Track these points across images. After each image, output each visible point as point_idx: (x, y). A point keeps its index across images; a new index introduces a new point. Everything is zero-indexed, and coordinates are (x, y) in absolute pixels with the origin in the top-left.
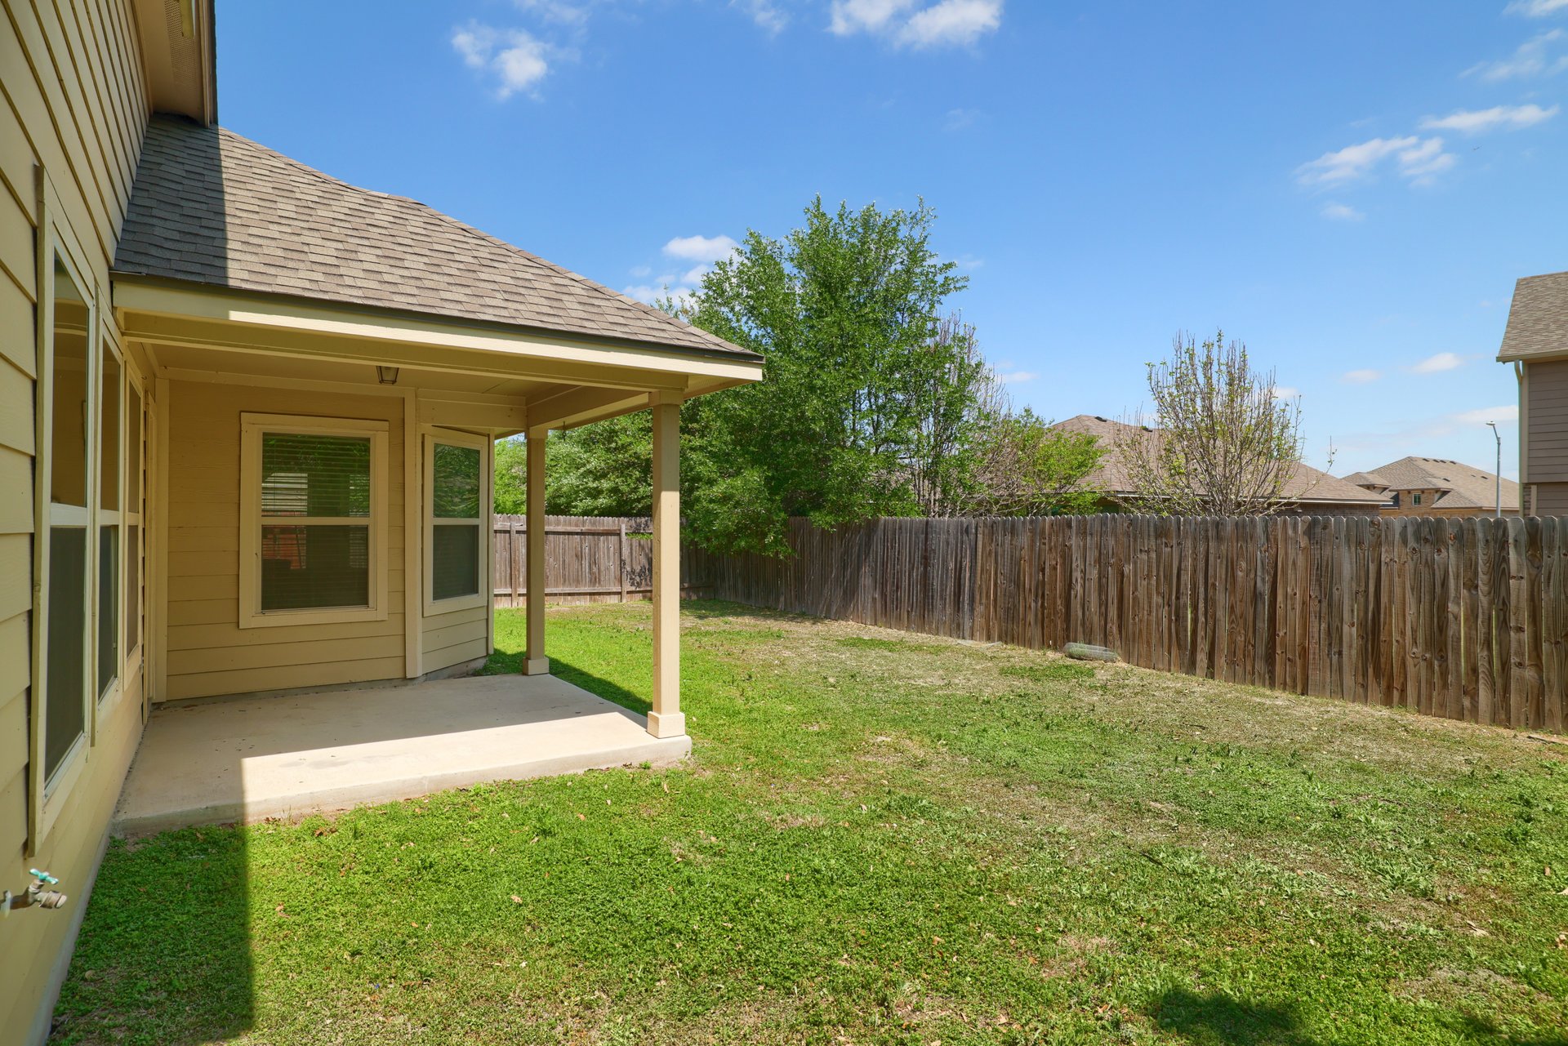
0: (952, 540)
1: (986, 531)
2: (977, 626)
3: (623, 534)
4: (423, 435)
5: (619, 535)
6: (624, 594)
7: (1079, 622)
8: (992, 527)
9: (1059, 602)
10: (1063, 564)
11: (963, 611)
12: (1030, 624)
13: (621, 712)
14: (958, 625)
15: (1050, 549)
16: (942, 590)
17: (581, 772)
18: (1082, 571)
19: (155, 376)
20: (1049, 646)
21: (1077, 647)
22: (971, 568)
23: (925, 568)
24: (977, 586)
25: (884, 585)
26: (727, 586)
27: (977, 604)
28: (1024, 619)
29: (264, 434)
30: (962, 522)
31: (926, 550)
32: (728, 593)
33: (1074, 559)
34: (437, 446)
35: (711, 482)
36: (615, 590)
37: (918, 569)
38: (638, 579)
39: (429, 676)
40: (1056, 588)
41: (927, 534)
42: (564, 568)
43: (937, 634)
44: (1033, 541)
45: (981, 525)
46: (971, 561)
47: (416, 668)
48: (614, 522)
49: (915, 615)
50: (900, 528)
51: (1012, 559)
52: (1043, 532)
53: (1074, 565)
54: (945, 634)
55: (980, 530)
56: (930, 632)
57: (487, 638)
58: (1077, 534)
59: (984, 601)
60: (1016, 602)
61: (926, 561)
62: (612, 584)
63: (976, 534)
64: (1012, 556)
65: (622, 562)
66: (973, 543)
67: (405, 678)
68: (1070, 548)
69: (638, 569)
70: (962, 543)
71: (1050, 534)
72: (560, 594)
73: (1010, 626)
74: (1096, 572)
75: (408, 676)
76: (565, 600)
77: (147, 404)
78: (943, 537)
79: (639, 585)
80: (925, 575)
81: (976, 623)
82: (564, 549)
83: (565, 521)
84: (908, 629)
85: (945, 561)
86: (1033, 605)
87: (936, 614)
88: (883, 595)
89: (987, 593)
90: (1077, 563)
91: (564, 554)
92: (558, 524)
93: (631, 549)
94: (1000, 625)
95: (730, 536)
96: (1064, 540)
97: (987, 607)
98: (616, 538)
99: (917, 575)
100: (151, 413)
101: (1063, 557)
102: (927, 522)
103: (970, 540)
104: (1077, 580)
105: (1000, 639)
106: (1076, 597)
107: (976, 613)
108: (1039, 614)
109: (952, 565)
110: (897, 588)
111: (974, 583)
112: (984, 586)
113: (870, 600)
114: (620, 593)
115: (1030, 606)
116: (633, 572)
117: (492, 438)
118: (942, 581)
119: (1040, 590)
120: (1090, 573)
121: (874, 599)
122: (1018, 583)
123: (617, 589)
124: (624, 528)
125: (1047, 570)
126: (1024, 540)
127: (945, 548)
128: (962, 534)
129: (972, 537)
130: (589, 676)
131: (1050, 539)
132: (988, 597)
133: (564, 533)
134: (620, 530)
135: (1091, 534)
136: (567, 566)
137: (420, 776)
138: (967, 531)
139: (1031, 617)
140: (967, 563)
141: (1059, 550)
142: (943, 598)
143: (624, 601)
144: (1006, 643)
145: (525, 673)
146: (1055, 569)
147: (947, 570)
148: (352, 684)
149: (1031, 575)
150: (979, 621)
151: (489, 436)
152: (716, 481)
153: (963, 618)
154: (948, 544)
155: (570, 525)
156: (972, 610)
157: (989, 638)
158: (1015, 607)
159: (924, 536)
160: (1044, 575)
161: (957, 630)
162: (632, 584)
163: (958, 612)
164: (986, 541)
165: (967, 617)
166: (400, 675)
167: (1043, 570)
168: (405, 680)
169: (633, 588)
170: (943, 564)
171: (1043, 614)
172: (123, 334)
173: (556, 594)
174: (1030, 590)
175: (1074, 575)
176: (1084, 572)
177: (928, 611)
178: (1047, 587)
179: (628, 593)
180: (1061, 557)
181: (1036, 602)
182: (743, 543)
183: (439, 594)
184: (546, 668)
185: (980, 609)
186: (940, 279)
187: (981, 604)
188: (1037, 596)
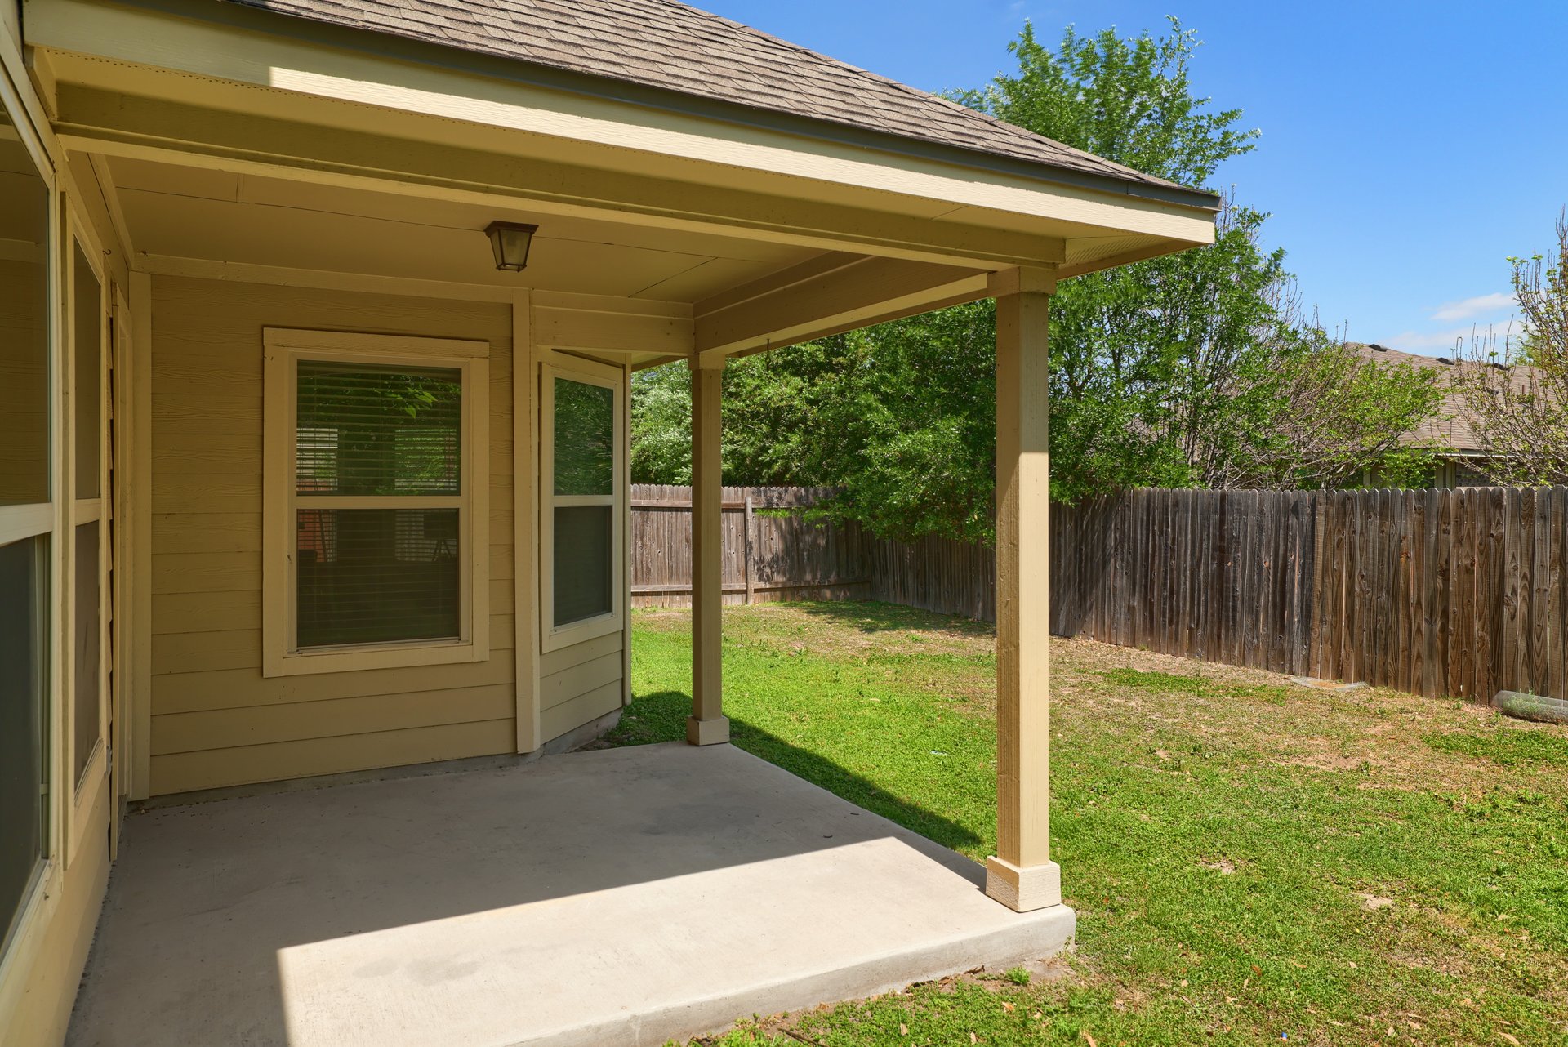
0: (1268, 523)
1: (1332, 511)
2: (1316, 654)
3: (749, 510)
4: (540, 364)
5: (744, 511)
6: (751, 593)
7: (1520, 659)
8: (1343, 504)
9: (1477, 625)
10: (1486, 563)
11: (1291, 633)
12: (1419, 656)
13: (901, 837)
14: (1282, 653)
15: (1459, 541)
16: (1251, 599)
17: (899, 989)
18: (1524, 577)
19: (128, 268)
20: (1458, 694)
21: (1519, 700)
22: (1303, 567)
23: (1221, 564)
24: (1316, 594)
25: (1147, 588)
26: (890, 582)
27: (1317, 622)
28: (1409, 647)
29: (300, 363)
30: (1286, 497)
31: (1222, 537)
32: (892, 594)
33: (1508, 557)
34: (558, 381)
35: (884, 438)
36: (737, 588)
37: (1207, 565)
38: (768, 570)
39: (550, 748)
40: (1471, 603)
41: (1223, 513)
42: (671, 557)
43: (1243, 664)
44: (1423, 527)
45: (1323, 500)
46: (1304, 556)
47: (532, 738)
48: (736, 493)
49: (1204, 635)
50: (1176, 504)
51: (1382, 554)
52: (1444, 512)
53: (1508, 567)
54: (1257, 665)
55: (1321, 509)
56: (1229, 661)
57: (623, 680)
58: (1513, 517)
59: (1329, 617)
60: (1392, 621)
61: (1222, 553)
62: (734, 579)
63: (1313, 514)
64: (1382, 551)
65: (747, 545)
66: (1307, 529)
67: (515, 753)
68: (1500, 539)
69: (768, 557)
70: (1287, 528)
71: (1458, 517)
72: (666, 593)
73: (1380, 658)
74: (1555, 578)
75: (521, 750)
76: (671, 600)
77: (114, 306)
78: (1252, 519)
79: (769, 579)
80: (1221, 575)
81: (1314, 651)
82: (671, 531)
83: (672, 493)
84: (1190, 654)
85: (1256, 558)
86: (1424, 627)
87: (1241, 636)
88: (1147, 603)
89: (1335, 606)
90: (1514, 563)
91: (671, 538)
92: (662, 496)
93: (759, 531)
94: (1360, 655)
95: (912, 514)
96: (1487, 527)
97: (1336, 626)
98: (740, 515)
99: (1206, 575)
100: (120, 323)
101: (1486, 552)
102: (1223, 496)
103: (1301, 524)
104: (1514, 591)
105: (1360, 677)
106: (1513, 617)
107: (1314, 636)
108: (1438, 644)
109: (1268, 562)
110: (1172, 593)
111: (1310, 589)
112: (1329, 595)
113: (1124, 609)
114: (745, 592)
115: (1419, 630)
116: (762, 560)
117: (628, 369)
118: (1251, 587)
119: (1439, 606)
120: (1543, 581)
121: (1131, 609)
122: (1394, 591)
123: (741, 586)
124: (750, 500)
125: (1453, 575)
126: (1407, 525)
127: (1256, 535)
128: (1286, 514)
129: (1305, 519)
130: (783, 744)
131: (1458, 525)
132: (1336, 611)
133: (670, 509)
134: (745, 505)
135: (1544, 518)
136: (674, 554)
137: (625, 1015)
138: (1296, 510)
139: (1421, 646)
140: (1296, 558)
141: (1477, 542)
142: (1253, 611)
143: (751, 603)
144: (1372, 683)
145: (693, 742)
146: (1469, 571)
147: (1260, 568)
148: (435, 764)
149: (1420, 580)
150: (1320, 648)
151: (624, 367)
152: (893, 435)
153: (1291, 642)
154: (1261, 529)
155: (678, 497)
156: (1307, 630)
157: (1339, 675)
158: (1389, 628)
159: (1217, 517)
160: (1446, 580)
161: (1281, 660)
162: (761, 579)
163: (1282, 632)
164: (1332, 525)
165: (1297, 642)
166: (506, 748)
167: (1445, 574)
168: (516, 756)
169: (762, 585)
170: (1253, 559)
171: (1445, 643)
172: (56, 129)
173: (659, 594)
174: (1419, 603)
175: (1509, 583)
176: (1529, 579)
177: (1227, 631)
178: (1453, 600)
179: (756, 591)
180: (1481, 553)
181: (1431, 621)
182: (930, 525)
183: (563, 617)
184: (724, 733)
185: (1321, 630)
186: (1215, 135)
187: (1323, 621)
188: (1431, 614)
